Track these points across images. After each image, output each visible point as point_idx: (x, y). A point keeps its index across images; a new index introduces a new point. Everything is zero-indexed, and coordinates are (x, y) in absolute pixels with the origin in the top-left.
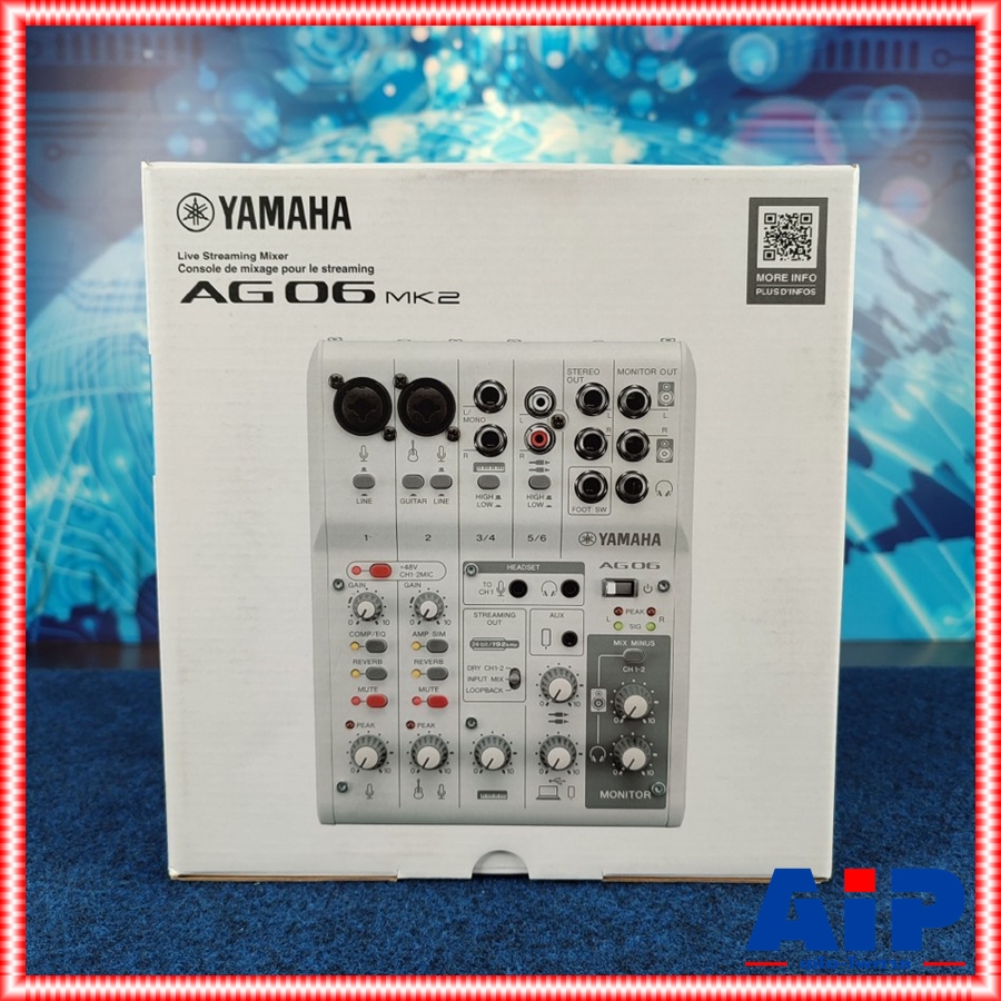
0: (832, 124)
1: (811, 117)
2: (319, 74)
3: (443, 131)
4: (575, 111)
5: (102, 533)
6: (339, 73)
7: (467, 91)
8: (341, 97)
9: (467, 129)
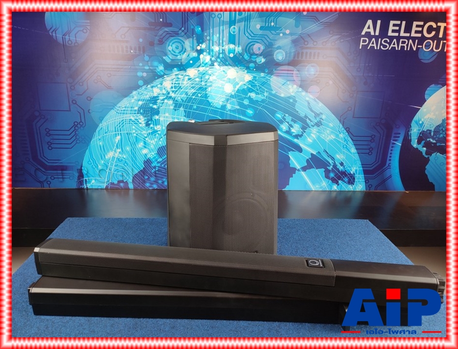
0: (297, 72)
1: (293, 71)
2: (174, 57)
3: (204, 72)
4: (236, 68)
5: (124, 165)
6: (179, 57)
7: (210, 63)
8: (179, 63)
9: (210, 72)
